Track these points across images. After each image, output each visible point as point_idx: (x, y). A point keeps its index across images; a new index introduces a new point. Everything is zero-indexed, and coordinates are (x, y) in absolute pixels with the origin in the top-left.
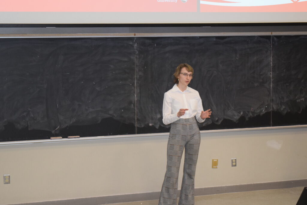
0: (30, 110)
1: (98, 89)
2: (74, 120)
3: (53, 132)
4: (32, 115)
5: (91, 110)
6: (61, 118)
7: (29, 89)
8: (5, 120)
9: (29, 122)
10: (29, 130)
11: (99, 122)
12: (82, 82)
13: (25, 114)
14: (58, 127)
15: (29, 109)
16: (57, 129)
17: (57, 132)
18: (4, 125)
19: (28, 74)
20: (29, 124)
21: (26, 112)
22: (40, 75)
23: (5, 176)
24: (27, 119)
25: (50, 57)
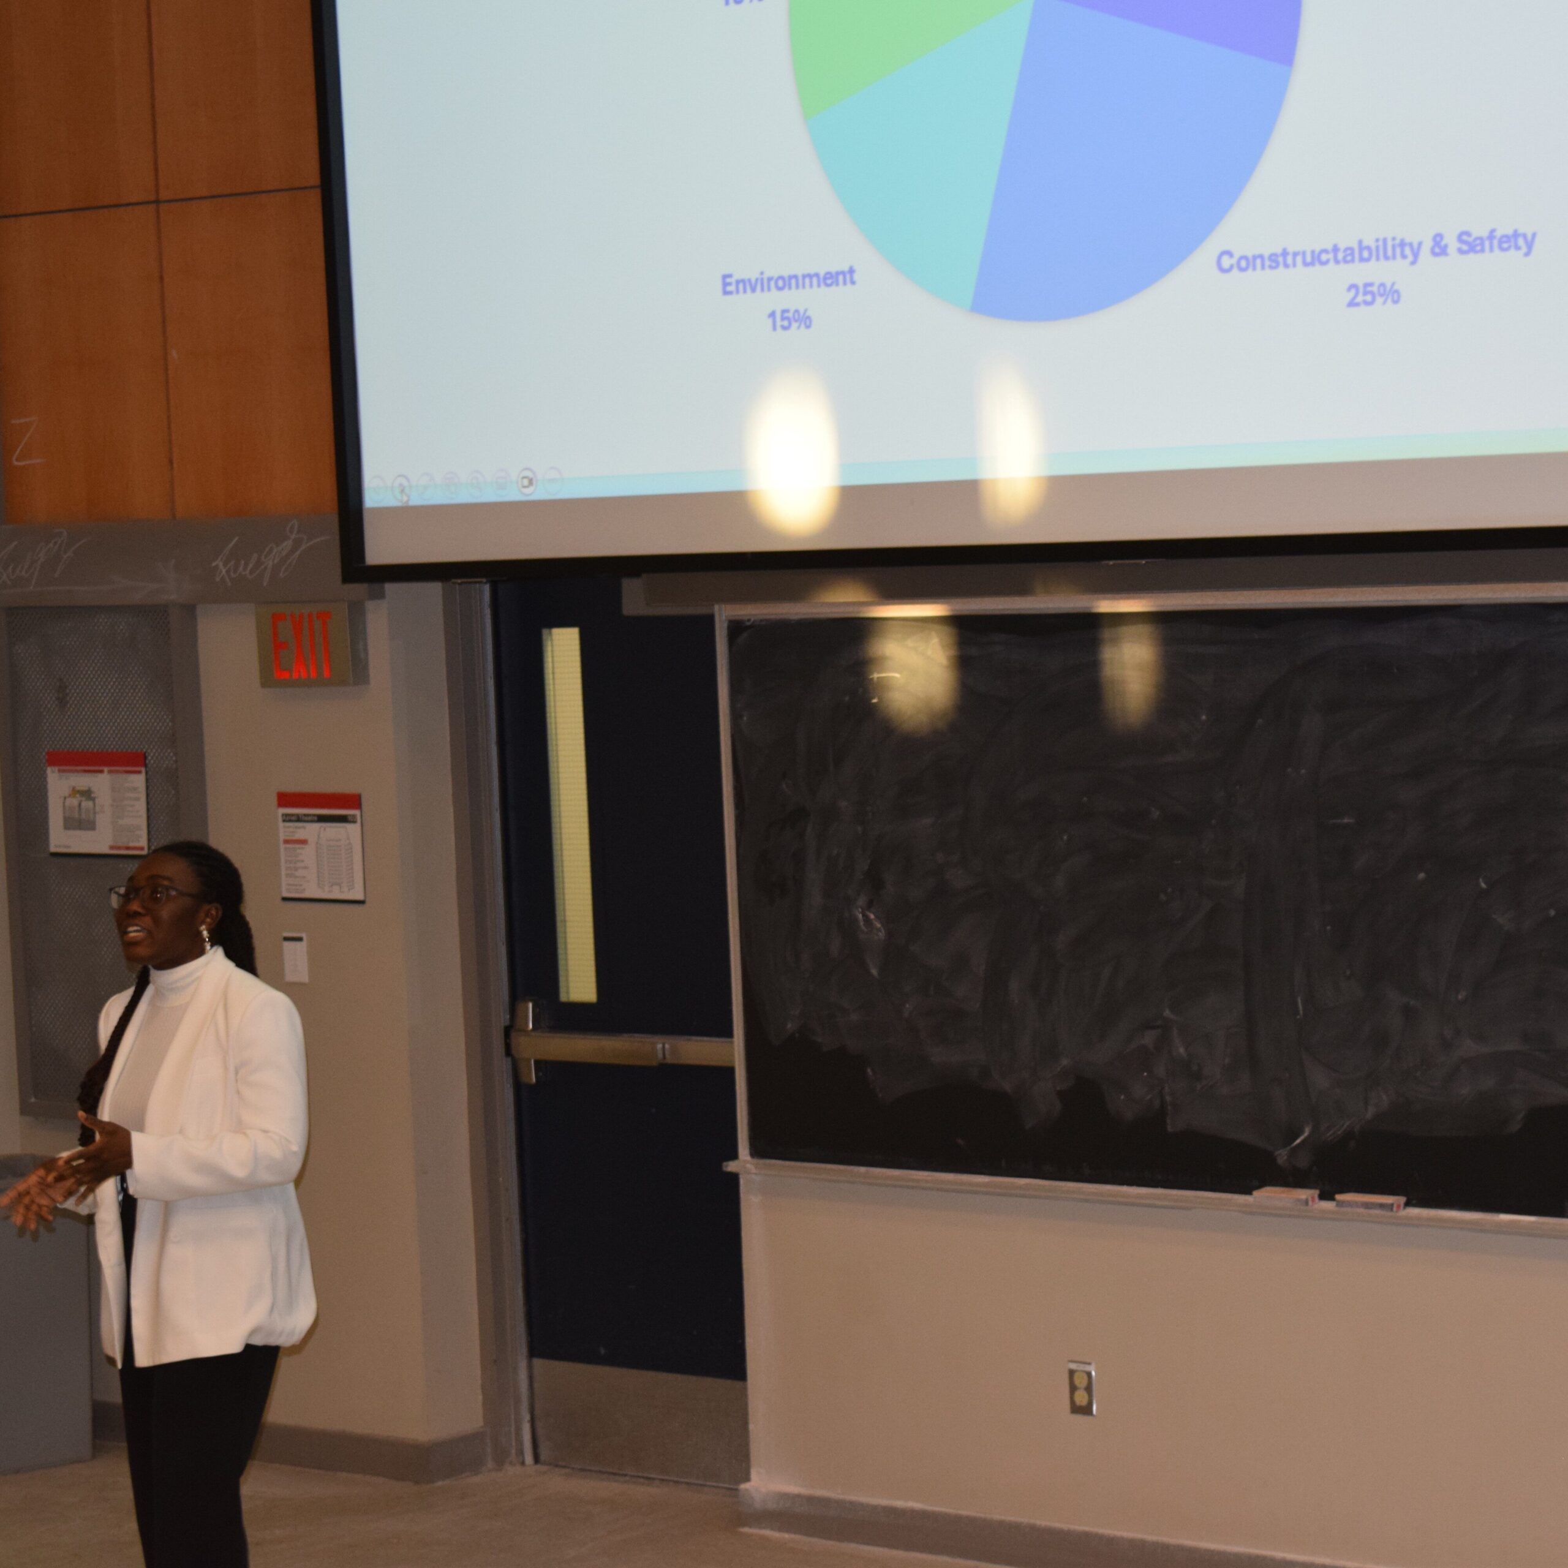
0: (1172, 1016)
1: (1503, 920)
2: (1382, 1100)
3: (1282, 1156)
4: (1182, 1050)
5: (1469, 1047)
6: (1320, 1079)
7: (1163, 897)
8: (1065, 1062)
9: (1167, 1090)
10: (1170, 1129)
11: (1515, 1127)
12: (1422, 876)
13: (1149, 1038)
14: (1302, 1132)
15: (1167, 1013)
16: (1298, 1141)
17: (1303, 1161)
18: (1058, 1088)
19: (1156, 814)
20: (1168, 1098)
21: (1153, 1028)
22: (1214, 822)
23: (1072, 1373)
24: (1160, 1070)
25: (1260, 721)
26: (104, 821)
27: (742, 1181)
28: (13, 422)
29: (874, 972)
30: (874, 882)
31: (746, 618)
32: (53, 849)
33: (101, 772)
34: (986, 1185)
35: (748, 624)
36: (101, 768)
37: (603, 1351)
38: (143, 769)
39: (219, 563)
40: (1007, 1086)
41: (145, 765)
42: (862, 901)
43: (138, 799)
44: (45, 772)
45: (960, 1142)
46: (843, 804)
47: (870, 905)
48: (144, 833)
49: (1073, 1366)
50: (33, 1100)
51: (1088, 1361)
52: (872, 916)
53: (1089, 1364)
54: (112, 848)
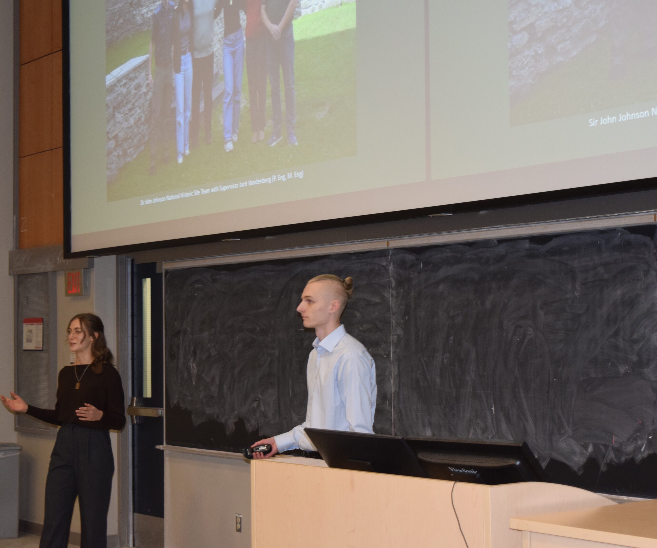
4: (263, 408)
7: (259, 357)
9: (259, 421)
13: (255, 404)
15: (260, 396)
18: (234, 421)
19: (258, 329)
20: (259, 425)
21: (257, 401)
22: (271, 331)
23: (237, 517)
24: (258, 415)
25: (282, 297)
26: (34, 340)
27: (165, 453)
28: (22, 219)
29: (194, 383)
30: (195, 354)
31: (168, 269)
32: (24, 349)
33: (34, 324)
34: (216, 453)
35: (169, 271)
36: (33, 323)
37: (149, 511)
38: (42, 323)
39: (58, 258)
40: (223, 421)
41: (43, 322)
42: (192, 360)
43: (40, 332)
44: (23, 325)
45: (212, 439)
46: (188, 328)
47: (193, 361)
48: (41, 343)
49: (237, 515)
50: (18, 426)
51: (240, 514)
52: (194, 365)
53: (241, 515)
54: (36, 348)
